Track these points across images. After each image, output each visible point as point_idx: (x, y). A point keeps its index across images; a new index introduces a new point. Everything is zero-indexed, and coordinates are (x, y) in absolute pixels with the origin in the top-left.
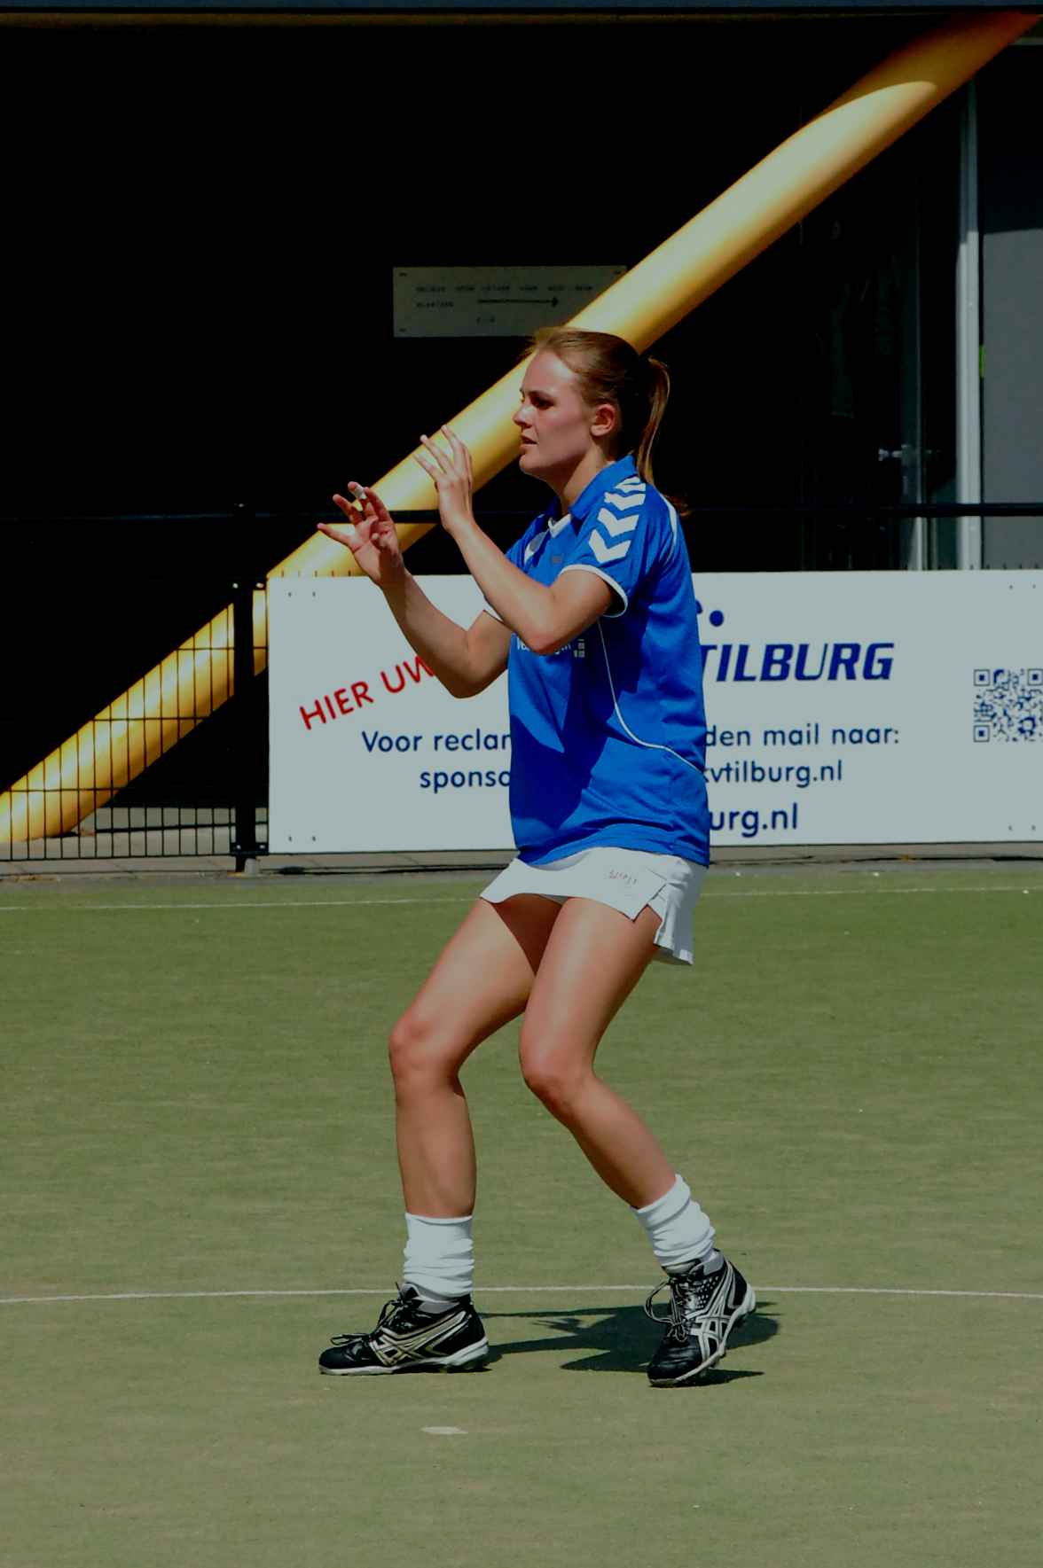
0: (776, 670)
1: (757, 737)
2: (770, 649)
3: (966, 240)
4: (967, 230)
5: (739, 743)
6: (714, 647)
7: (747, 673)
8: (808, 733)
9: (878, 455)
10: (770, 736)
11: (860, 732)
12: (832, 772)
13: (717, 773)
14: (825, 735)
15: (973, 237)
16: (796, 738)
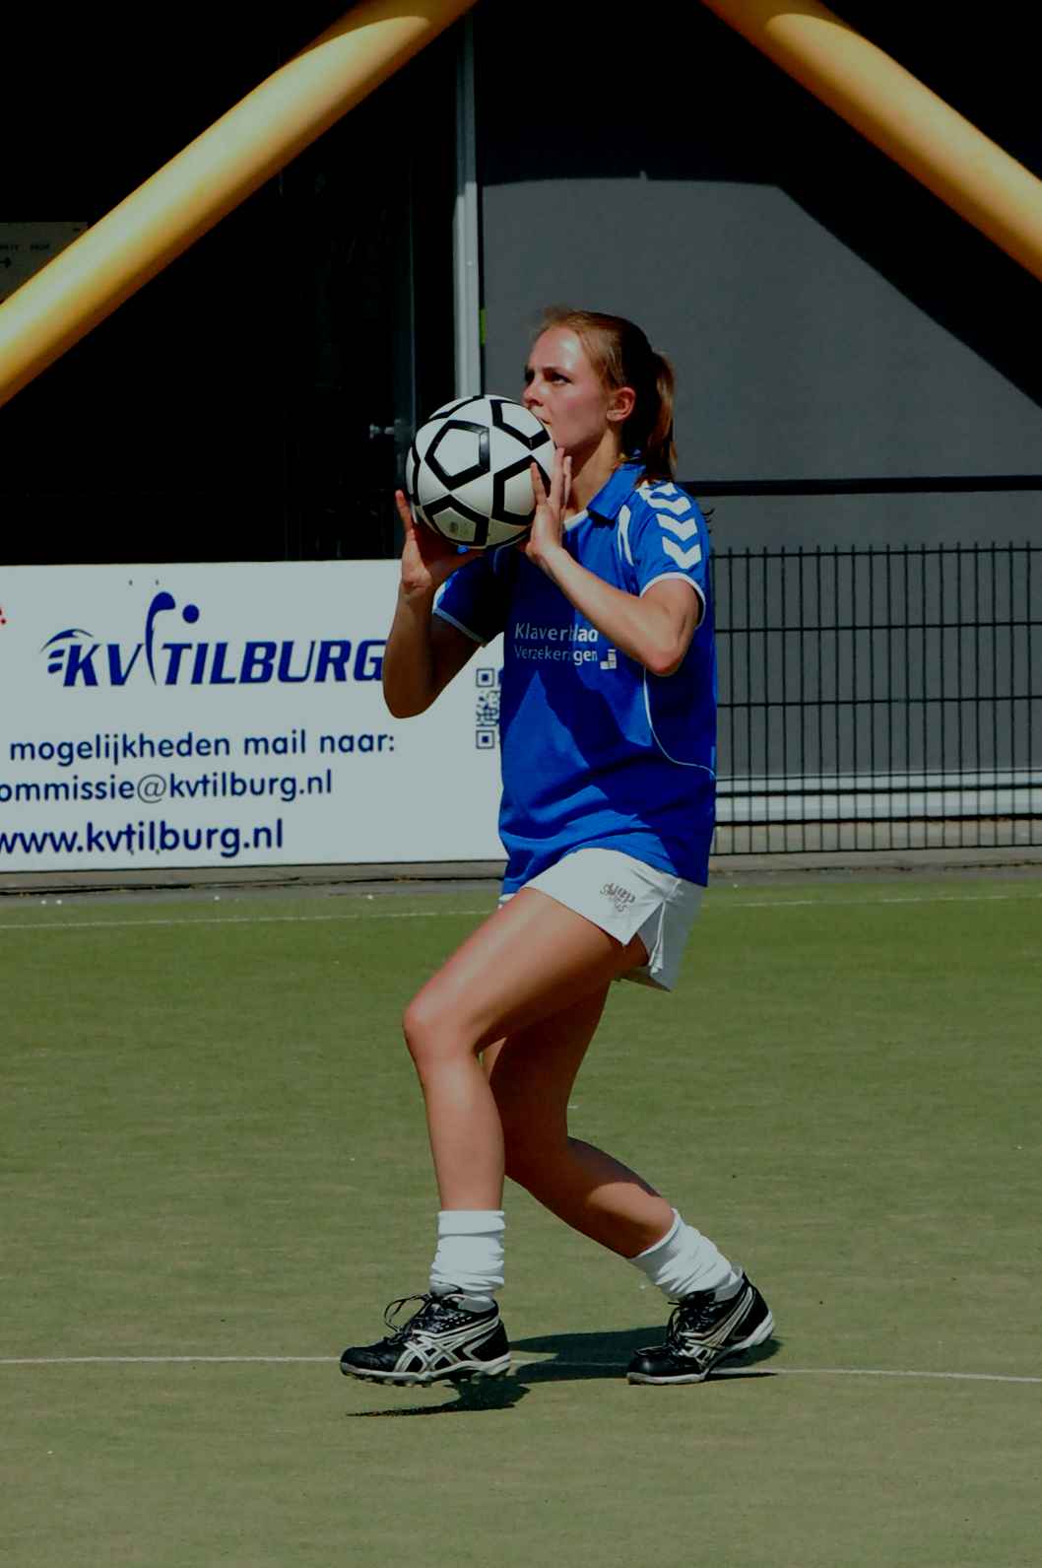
0: (257, 671)
1: (237, 746)
2: (251, 648)
3: (463, 192)
4: (464, 182)
5: (217, 752)
6: (189, 646)
7: (225, 674)
8: (294, 740)
9: (368, 431)
10: (251, 745)
11: (351, 739)
12: (322, 783)
13: (192, 787)
14: (313, 743)
15: (471, 188)
16: (280, 746)
